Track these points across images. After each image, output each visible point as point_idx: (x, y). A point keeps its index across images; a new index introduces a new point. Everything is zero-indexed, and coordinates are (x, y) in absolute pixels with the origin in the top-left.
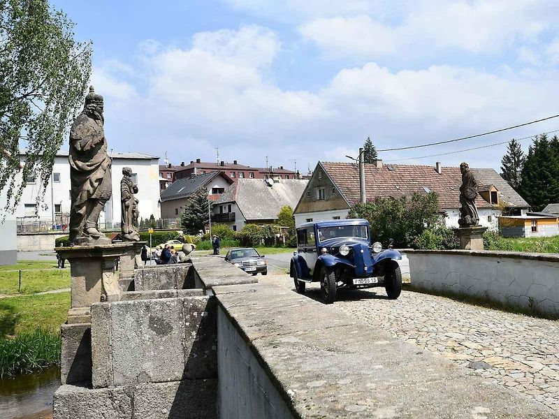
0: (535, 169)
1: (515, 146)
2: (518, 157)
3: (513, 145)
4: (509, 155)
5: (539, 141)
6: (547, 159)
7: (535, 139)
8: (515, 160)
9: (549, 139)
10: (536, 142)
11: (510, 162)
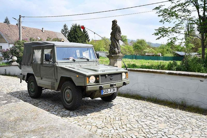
0: (72, 35)
1: (66, 26)
2: (67, 30)
3: (65, 26)
4: (63, 29)
5: (74, 26)
6: (76, 32)
7: (73, 25)
8: (65, 31)
9: (77, 25)
10: (73, 26)
11: (64, 32)
